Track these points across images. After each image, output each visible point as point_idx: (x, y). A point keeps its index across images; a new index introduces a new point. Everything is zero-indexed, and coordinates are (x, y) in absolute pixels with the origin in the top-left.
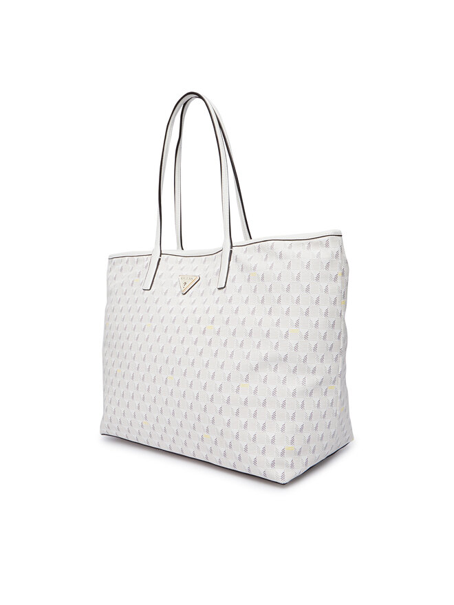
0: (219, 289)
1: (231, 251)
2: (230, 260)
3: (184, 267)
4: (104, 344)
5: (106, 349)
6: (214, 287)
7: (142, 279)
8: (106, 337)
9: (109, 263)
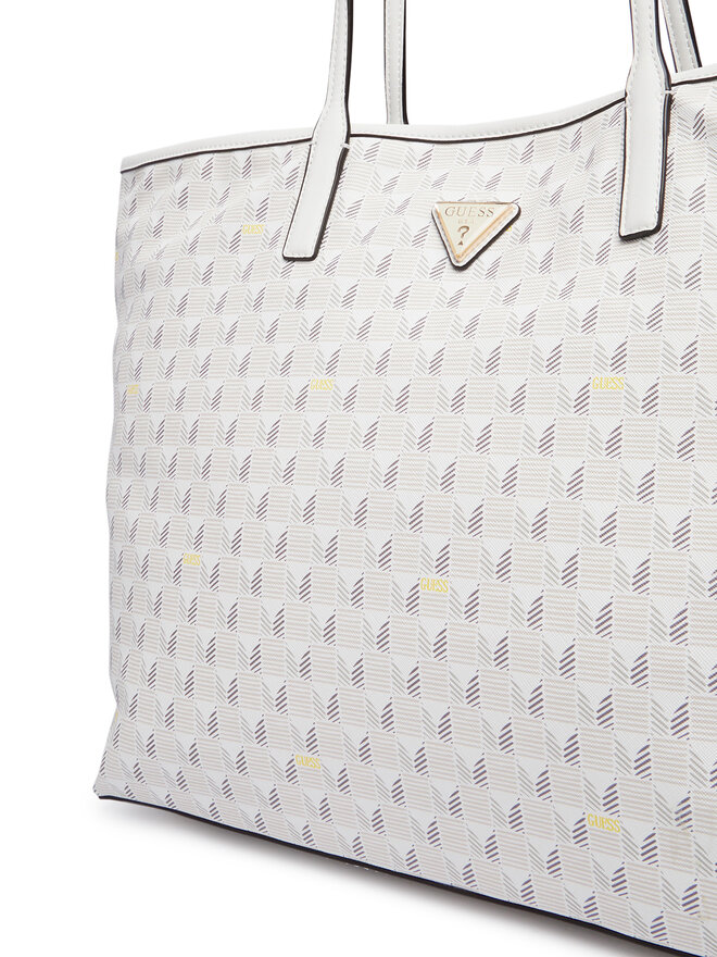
0: (628, 239)
1: (669, 101)
2: (666, 132)
3: (444, 177)
4: (117, 465)
5: (125, 482)
6: (601, 230)
7: (274, 223)
8: (124, 436)
9: (125, 187)
